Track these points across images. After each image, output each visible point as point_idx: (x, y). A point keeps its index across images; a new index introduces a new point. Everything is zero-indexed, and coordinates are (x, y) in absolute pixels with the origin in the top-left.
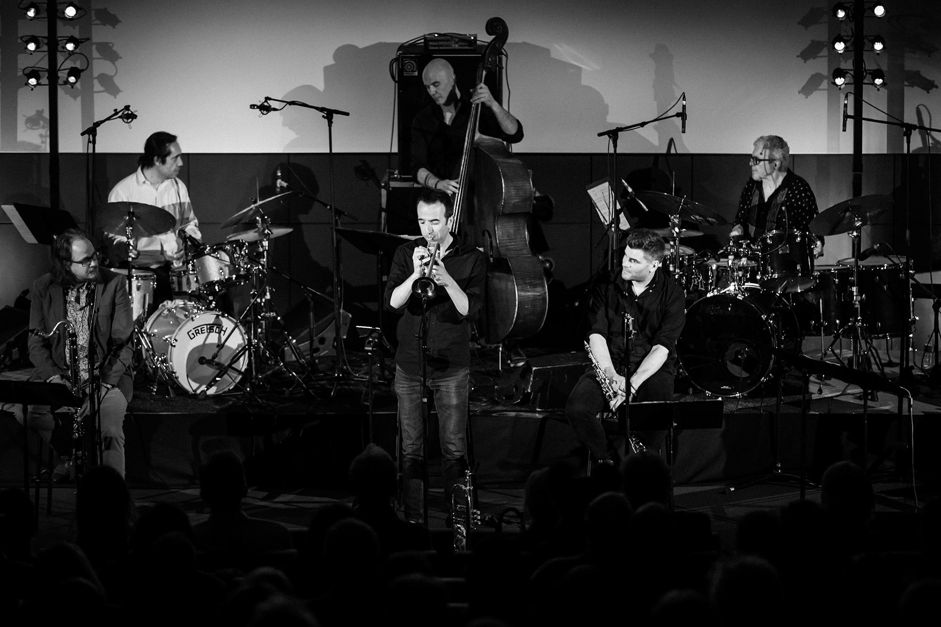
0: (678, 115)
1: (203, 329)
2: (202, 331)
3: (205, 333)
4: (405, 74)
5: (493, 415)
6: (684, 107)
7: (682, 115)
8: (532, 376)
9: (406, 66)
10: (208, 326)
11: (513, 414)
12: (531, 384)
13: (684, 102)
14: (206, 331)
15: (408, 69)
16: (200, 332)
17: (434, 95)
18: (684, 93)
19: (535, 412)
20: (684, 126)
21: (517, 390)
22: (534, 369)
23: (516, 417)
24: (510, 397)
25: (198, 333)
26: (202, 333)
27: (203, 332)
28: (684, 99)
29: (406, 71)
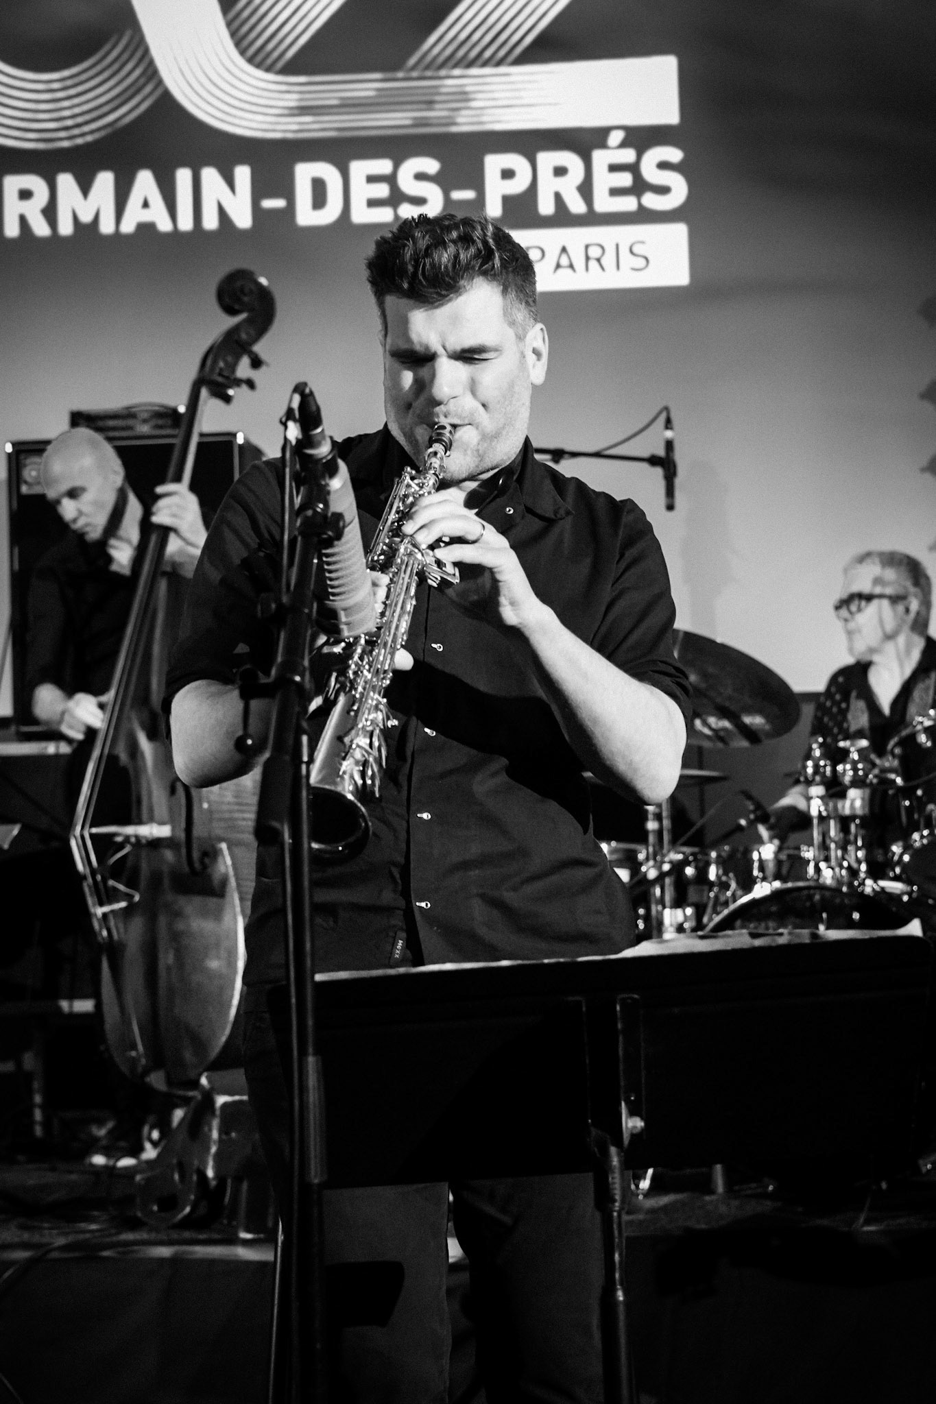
0: (653, 461)
4: (24, 489)
5: (106, 1253)
6: (669, 445)
7: (666, 463)
8: (215, 1123)
9: (28, 469)
11: (165, 1252)
12: (214, 1149)
13: (669, 434)
15: (30, 476)
17: (75, 520)
18: (667, 409)
19: (233, 1241)
20: (670, 492)
21: (182, 1177)
22: (221, 1100)
23: (174, 1261)
24: (170, 1203)
28: (668, 424)
29: (26, 482)
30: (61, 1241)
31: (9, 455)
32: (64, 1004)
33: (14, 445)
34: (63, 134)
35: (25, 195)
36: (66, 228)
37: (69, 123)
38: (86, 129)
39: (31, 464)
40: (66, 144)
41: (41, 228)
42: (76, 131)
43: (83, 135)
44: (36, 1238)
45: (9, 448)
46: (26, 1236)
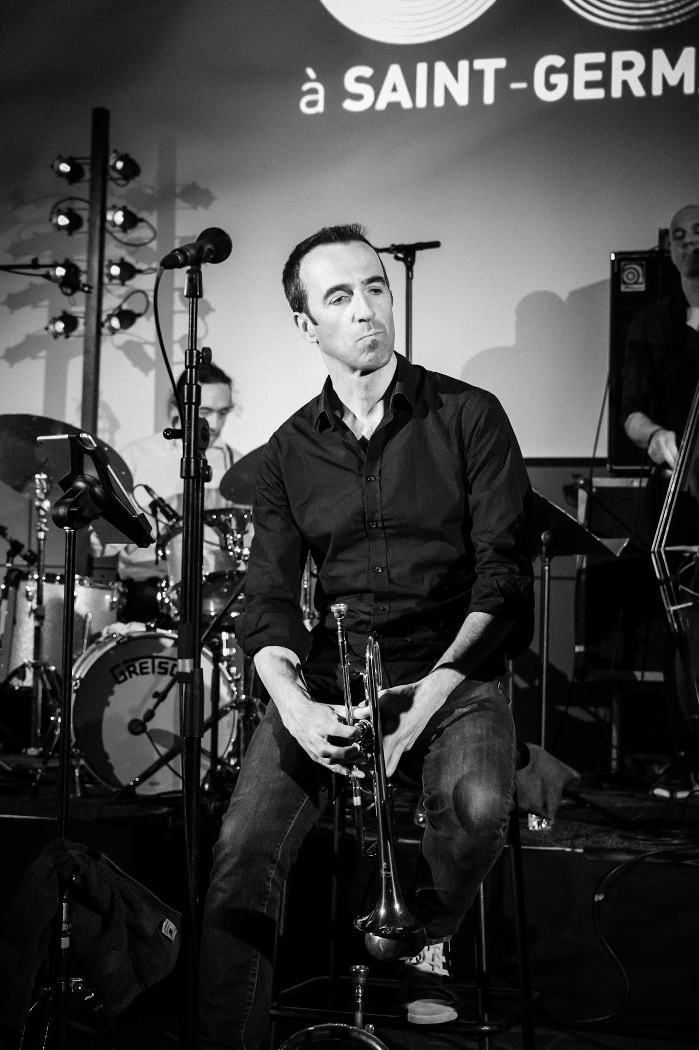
1: (144, 666)
2: (142, 669)
3: (147, 673)
4: (623, 288)
9: (626, 273)
10: (157, 661)
14: (150, 670)
15: (627, 278)
16: (138, 670)
25: (134, 672)
26: (142, 673)
27: (145, 671)
29: (625, 283)
30: (653, 850)
31: (613, 262)
32: (638, 674)
33: (616, 254)
34: (658, 19)
35: (628, 65)
36: (657, 90)
37: (664, 9)
38: (676, 14)
39: (628, 269)
40: (660, 26)
41: (638, 91)
42: (669, 16)
43: (673, 19)
44: (634, 847)
45: (613, 257)
46: (626, 844)
